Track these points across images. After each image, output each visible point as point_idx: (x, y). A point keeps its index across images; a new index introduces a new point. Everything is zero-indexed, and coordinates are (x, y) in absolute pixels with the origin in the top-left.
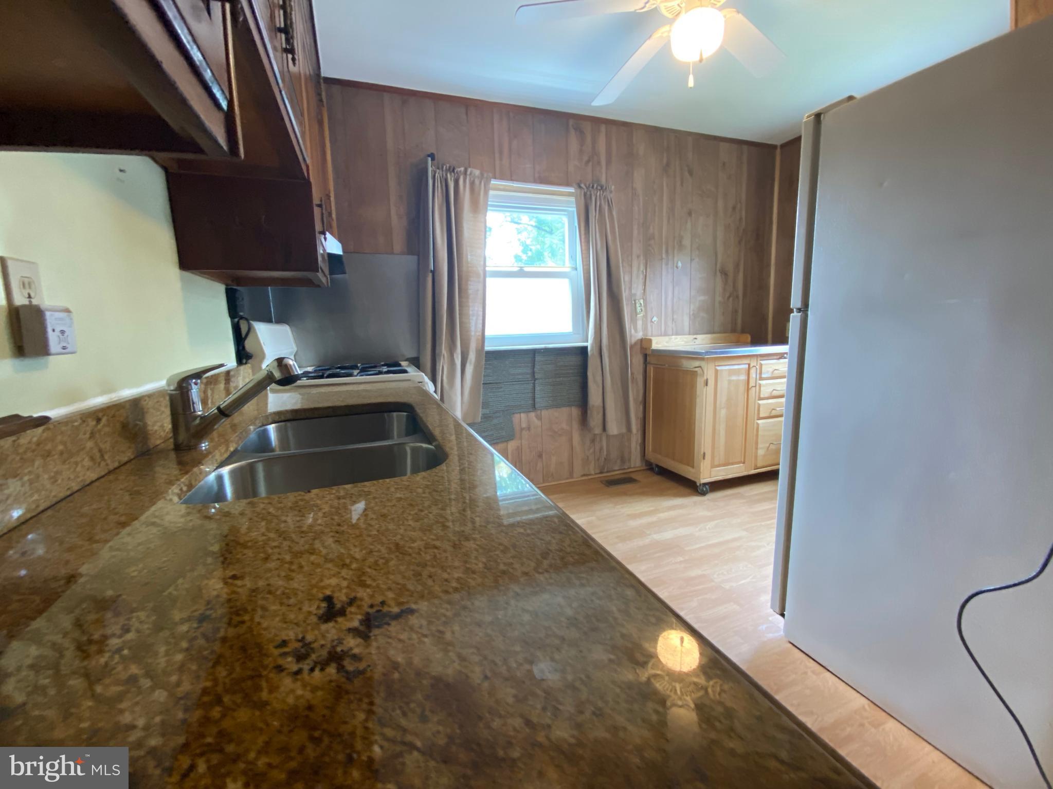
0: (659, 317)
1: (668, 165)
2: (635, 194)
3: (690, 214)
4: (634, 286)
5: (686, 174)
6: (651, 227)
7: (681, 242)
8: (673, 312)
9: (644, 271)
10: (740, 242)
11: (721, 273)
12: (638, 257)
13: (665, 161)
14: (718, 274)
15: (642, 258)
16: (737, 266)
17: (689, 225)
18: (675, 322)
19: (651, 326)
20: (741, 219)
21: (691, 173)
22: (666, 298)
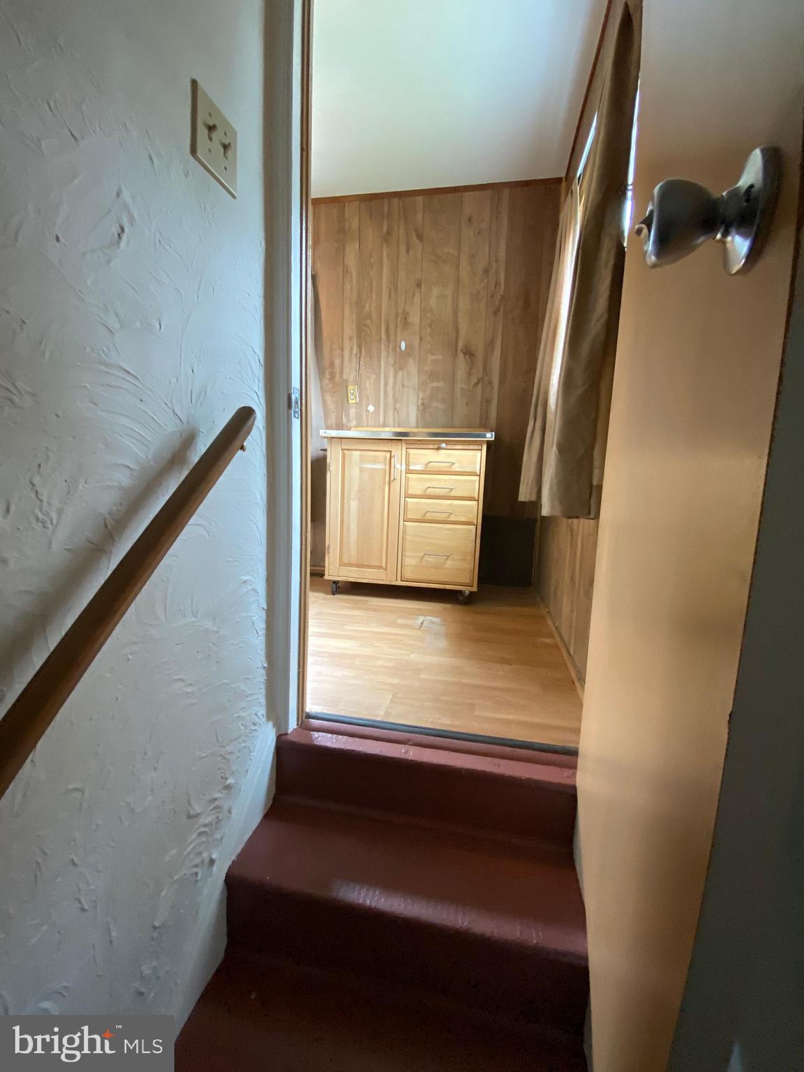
0: (377, 405)
1: (389, 233)
2: (347, 271)
3: (419, 285)
4: (346, 371)
5: (415, 238)
6: (367, 305)
7: (405, 319)
8: (395, 401)
9: (358, 354)
10: (495, 313)
11: (465, 353)
12: (351, 338)
13: (385, 228)
14: (461, 355)
15: (355, 339)
16: (490, 345)
17: (417, 299)
18: (398, 412)
19: (367, 416)
20: (497, 284)
21: (420, 238)
22: (386, 385)
